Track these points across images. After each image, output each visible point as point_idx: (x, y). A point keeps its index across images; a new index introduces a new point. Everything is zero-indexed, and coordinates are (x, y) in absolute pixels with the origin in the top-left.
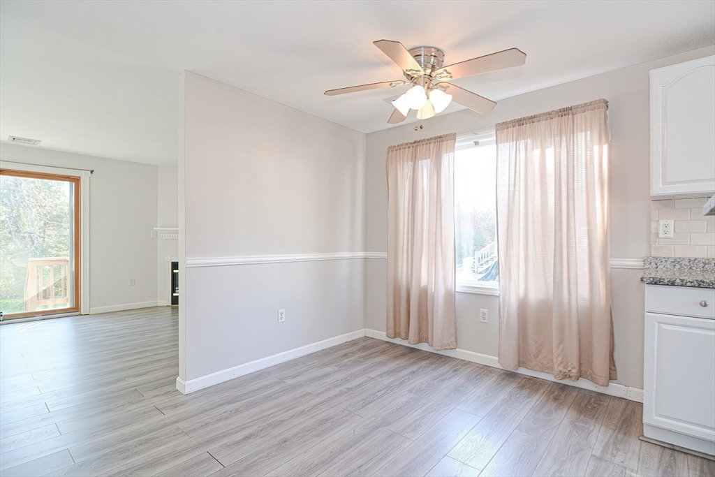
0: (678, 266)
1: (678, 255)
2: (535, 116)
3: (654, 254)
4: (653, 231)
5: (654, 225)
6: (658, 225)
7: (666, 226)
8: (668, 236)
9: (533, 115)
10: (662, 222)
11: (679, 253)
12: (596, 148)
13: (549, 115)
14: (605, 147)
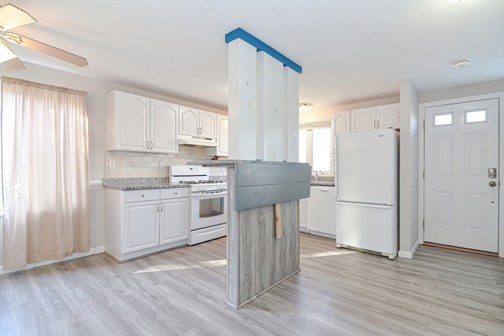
0: (117, 182)
1: (117, 177)
2: (40, 84)
3: (108, 177)
4: (107, 166)
5: (107, 163)
6: (109, 163)
7: (112, 163)
8: (113, 168)
9: (39, 82)
10: (111, 161)
11: (118, 176)
12: (82, 118)
13: (52, 88)
14: (87, 119)
